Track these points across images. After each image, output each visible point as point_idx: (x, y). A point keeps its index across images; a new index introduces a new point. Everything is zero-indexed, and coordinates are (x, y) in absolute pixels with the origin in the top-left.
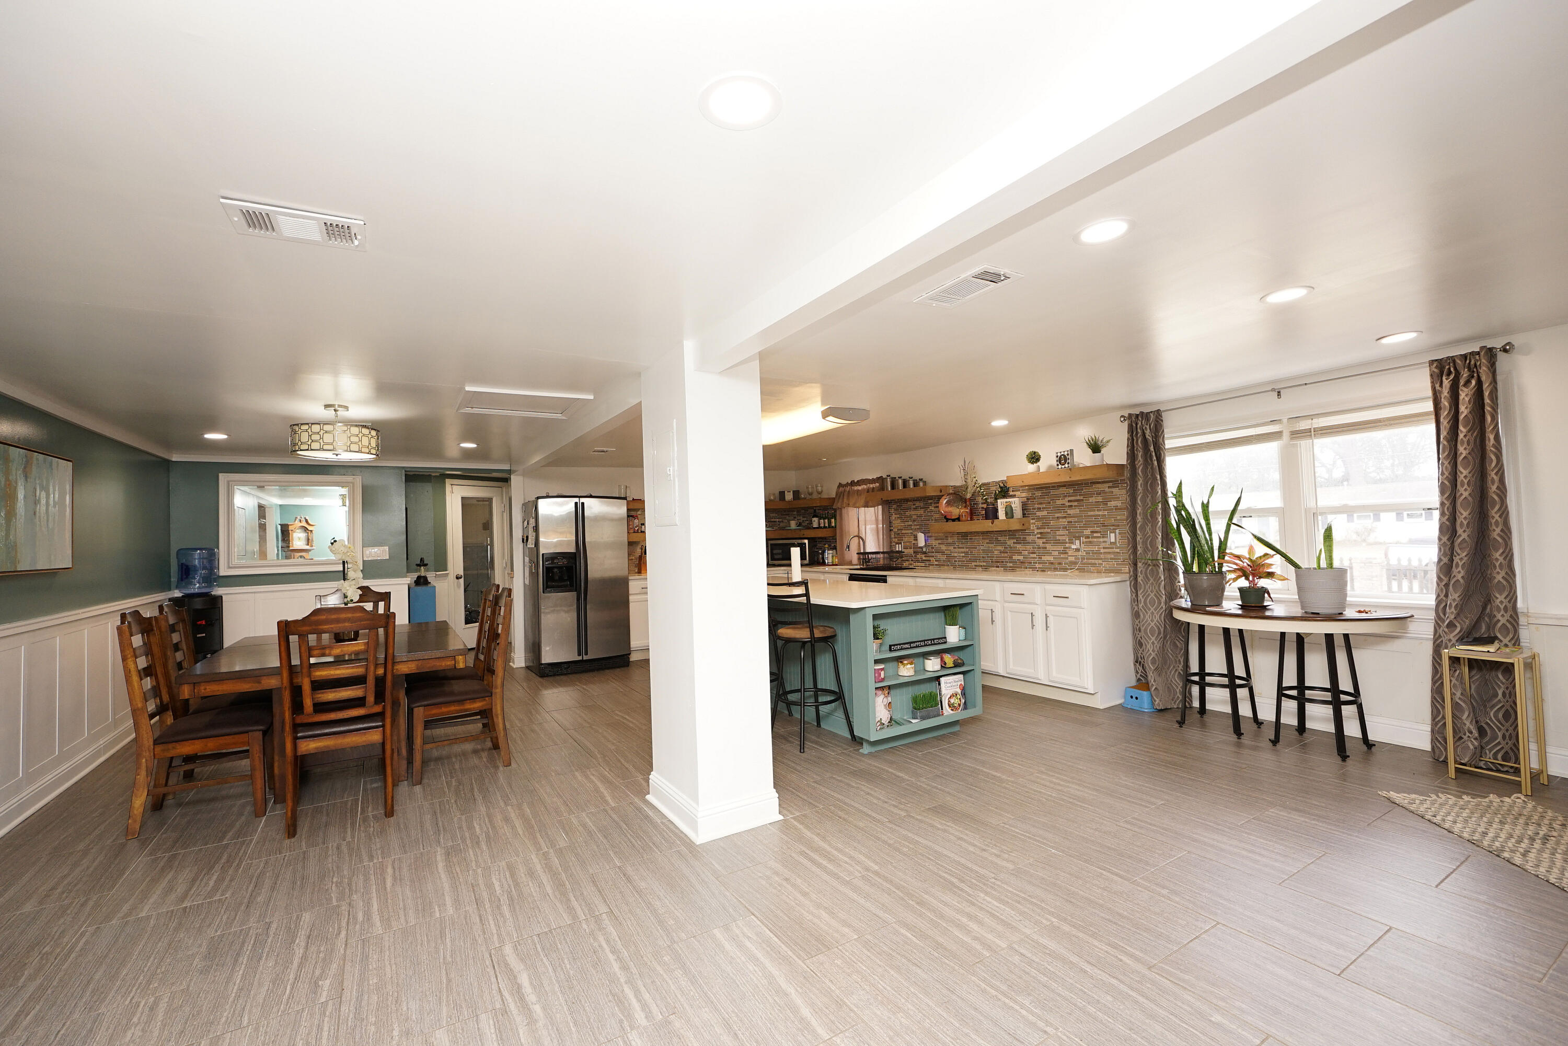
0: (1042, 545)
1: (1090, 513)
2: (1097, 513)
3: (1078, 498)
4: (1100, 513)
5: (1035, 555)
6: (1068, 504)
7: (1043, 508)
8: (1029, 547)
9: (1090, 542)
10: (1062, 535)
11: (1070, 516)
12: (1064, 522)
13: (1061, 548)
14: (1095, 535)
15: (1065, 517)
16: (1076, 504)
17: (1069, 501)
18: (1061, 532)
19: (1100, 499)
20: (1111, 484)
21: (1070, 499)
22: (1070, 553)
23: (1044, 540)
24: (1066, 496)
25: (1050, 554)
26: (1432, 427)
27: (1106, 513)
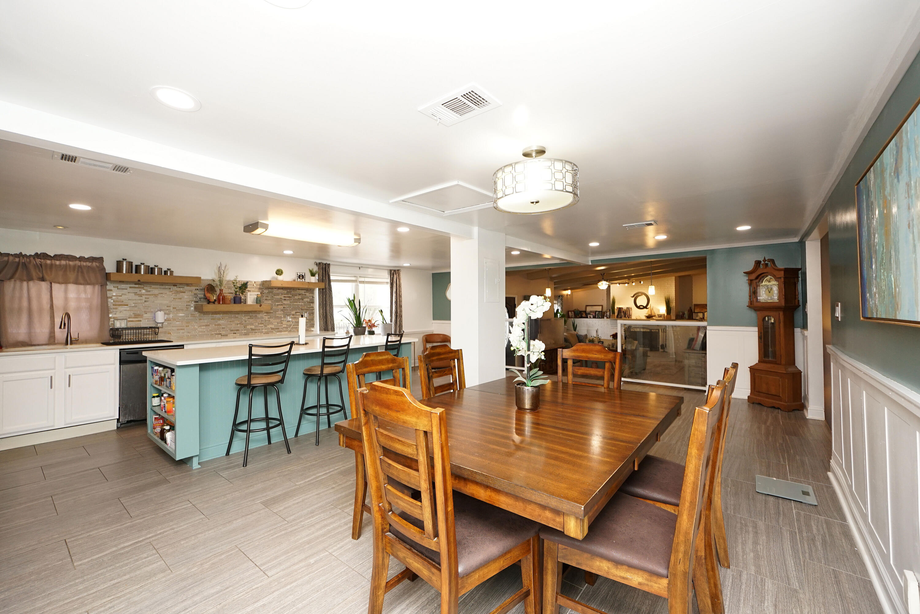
0: (267, 319)
1: (295, 304)
2: (298, 304)
3: (289, 296)
4: (300, 304)
5: (262, 325)
6: (283, 298)
7: (269, 299)
8: (259, 321)
9: (295, 317)
10: (280, 313)
11: (284, 304)
12: (281, 307)
13: (278, 321)
14: (297, 314)
15: (282, 305)
16: (288, 298)
17: (284, 297)
18: (279, 313)
19: (300, 297)
20: (305, 291)
21: (285, 296)
22: (284, 323)
23: (269, 317)
24: (282, 294)
25: (272, 324)
26: (388, 287)
27: (303, 304)
